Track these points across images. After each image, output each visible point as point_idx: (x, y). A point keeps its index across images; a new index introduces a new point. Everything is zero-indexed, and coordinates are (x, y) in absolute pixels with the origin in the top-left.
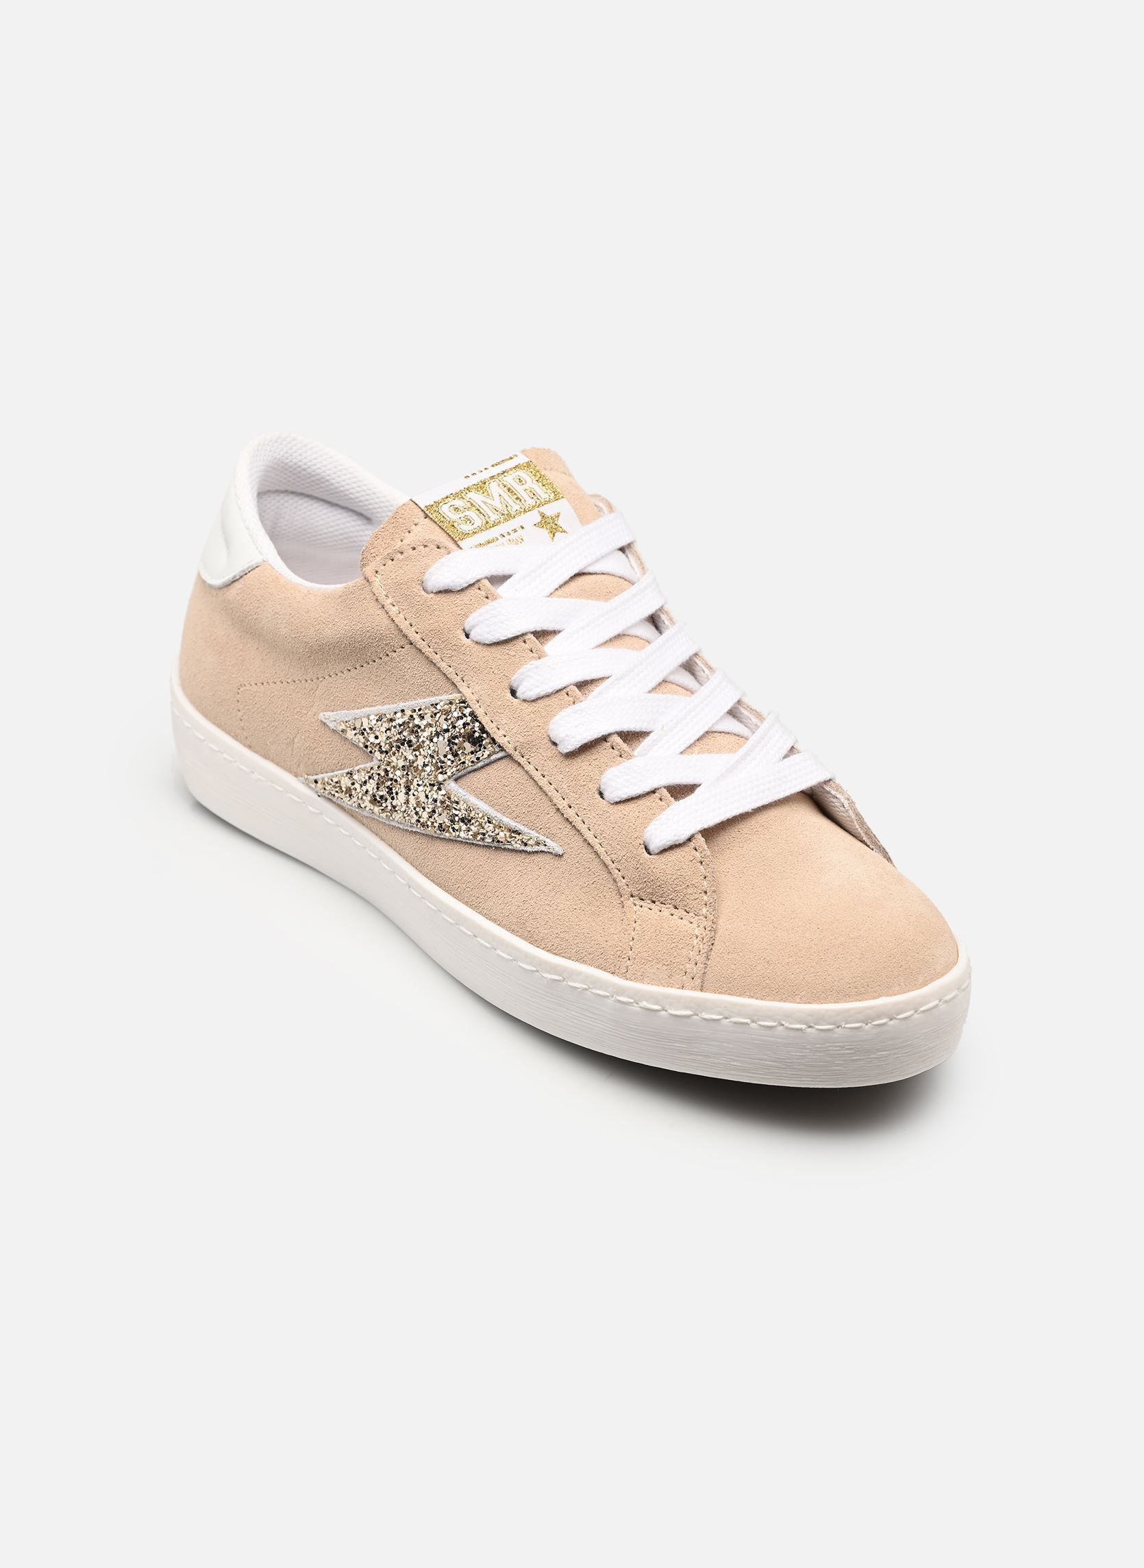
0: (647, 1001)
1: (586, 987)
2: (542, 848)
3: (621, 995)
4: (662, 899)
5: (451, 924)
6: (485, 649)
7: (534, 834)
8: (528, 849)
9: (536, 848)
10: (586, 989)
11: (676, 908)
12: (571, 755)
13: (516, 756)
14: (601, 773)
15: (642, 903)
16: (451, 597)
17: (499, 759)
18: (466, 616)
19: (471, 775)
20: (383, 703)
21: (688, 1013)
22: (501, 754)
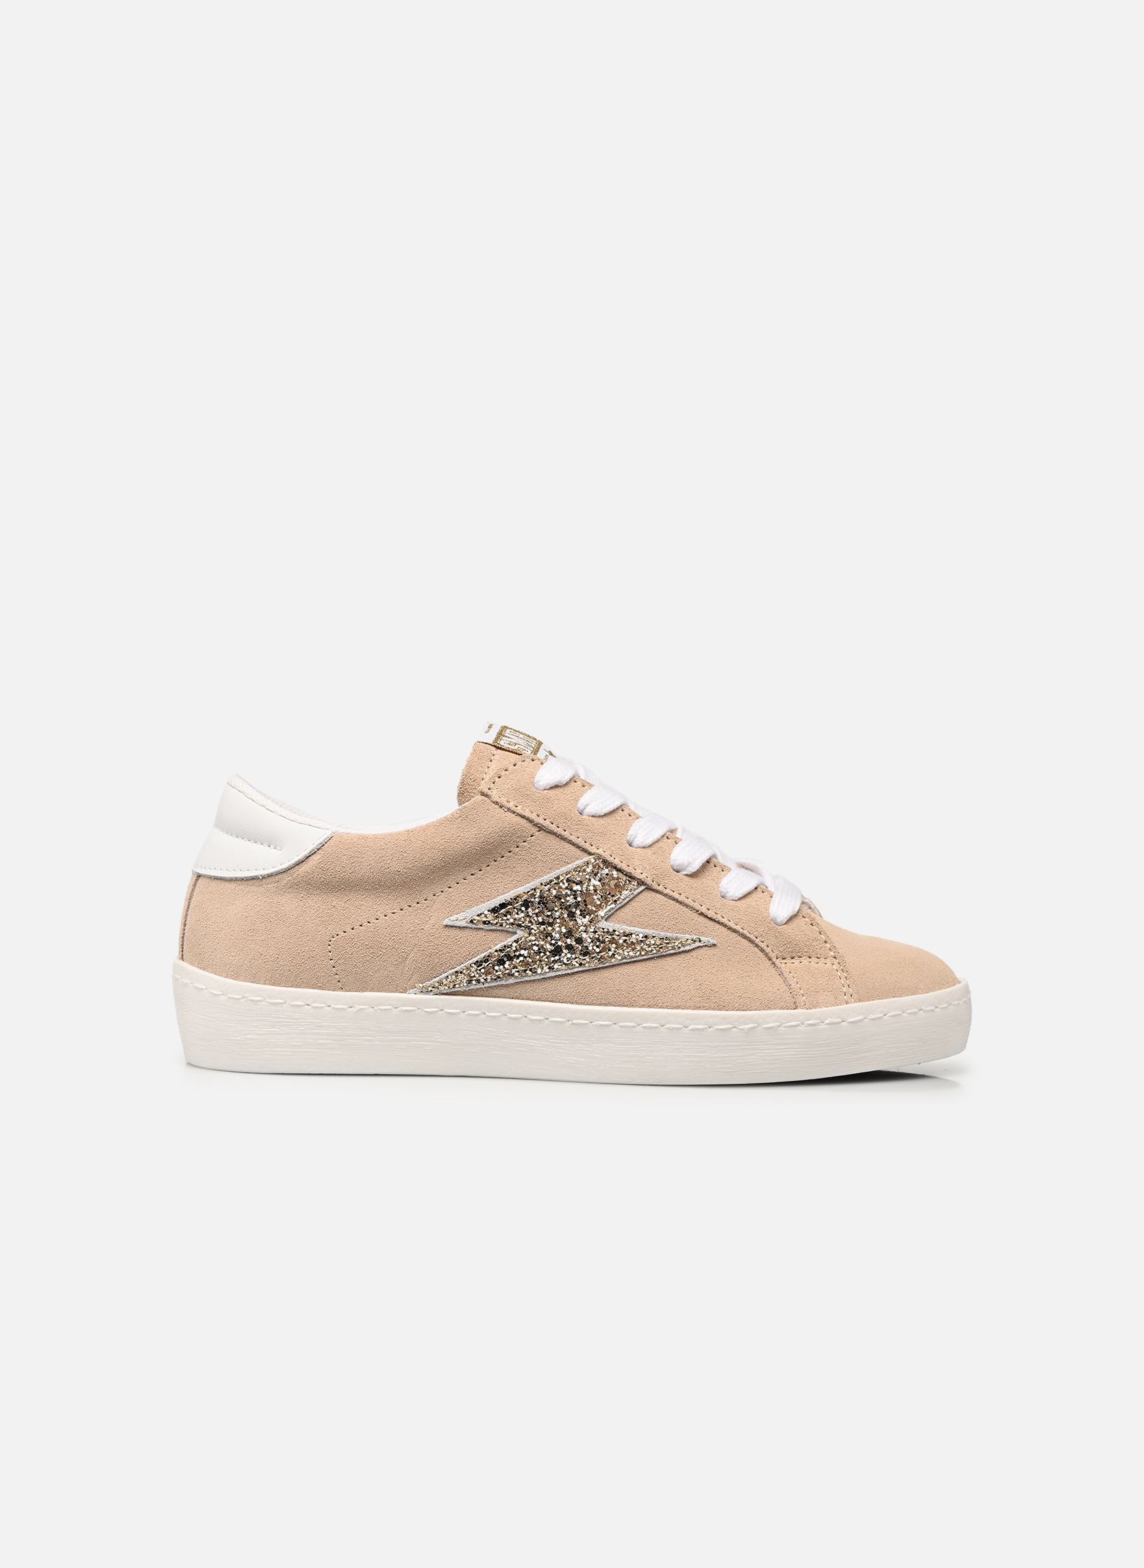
0: (831, 1018)
1: (779, 1024)
2: (697, 944)
3: (811, 1020)
4: (799, 954)
5: (633, 1027)
6: (600, 819)
7: (688, 936)
8: (687, 948)
9: (694, 946)
10: (779, 1026)
11: (810, 958)
12: (693, 876)
13: (655, 886)
14: (717, 883)
15: (785, 961)
16: (561, 790)
17: (641, 892)
18: (577, 800)
19: (618, 912)
20: (516, 887)
21: (861, 1017)
22: (643, 888)
